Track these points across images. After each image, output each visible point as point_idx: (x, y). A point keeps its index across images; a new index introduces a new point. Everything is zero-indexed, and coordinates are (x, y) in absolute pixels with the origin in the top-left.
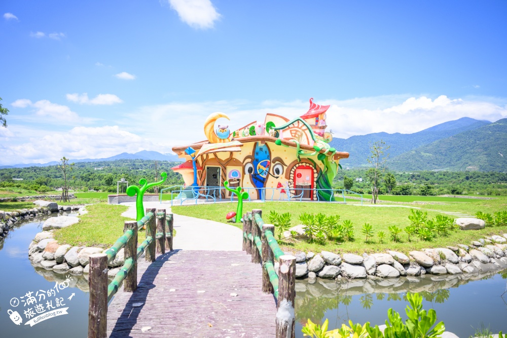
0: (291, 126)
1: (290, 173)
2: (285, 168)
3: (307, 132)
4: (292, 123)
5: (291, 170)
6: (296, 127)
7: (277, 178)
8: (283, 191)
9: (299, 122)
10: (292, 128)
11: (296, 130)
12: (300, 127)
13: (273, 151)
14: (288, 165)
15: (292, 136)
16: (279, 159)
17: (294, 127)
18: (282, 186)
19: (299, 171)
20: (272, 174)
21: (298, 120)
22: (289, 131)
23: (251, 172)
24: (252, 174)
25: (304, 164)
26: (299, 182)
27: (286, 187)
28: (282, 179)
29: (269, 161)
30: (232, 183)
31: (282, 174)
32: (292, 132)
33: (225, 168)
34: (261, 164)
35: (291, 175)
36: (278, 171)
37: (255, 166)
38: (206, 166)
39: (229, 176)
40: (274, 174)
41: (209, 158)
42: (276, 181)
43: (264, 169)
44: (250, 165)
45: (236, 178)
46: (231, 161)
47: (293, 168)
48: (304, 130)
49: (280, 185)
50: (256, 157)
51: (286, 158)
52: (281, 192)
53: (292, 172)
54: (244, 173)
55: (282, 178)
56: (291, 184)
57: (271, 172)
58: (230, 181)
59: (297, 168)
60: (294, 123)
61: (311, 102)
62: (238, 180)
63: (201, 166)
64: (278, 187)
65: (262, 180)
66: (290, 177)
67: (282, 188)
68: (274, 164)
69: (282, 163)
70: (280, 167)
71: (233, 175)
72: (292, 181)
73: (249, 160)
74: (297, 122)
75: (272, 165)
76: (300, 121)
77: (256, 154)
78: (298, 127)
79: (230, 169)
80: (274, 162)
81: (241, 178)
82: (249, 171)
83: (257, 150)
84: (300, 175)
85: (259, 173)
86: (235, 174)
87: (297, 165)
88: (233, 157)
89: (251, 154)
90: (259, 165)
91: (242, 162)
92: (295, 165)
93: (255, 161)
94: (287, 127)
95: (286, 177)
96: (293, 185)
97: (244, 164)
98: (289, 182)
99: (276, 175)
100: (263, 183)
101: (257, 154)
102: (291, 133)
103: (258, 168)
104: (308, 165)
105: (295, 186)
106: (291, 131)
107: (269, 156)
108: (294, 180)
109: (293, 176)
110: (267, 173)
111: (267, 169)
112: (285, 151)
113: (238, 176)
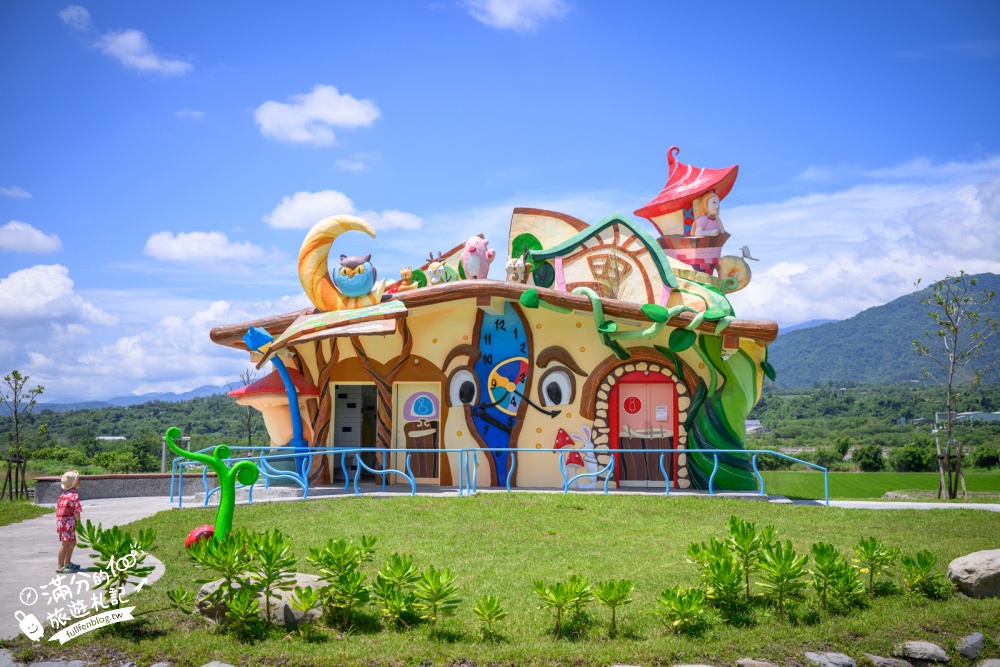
0: (593, 243)
1: (597, 399)
2: (581, 381)
3: (646, 258)
4: (595, 234)
5: (598, 388)
6: (608, 246)
7: (554, 414)
8: (576, 459)
9: (616, 230)
10: (594, 249)
11: (606, 256)
12: (620, 244)
13: (539, 326)
14: (589, 373)
15: (596, 276)
16: (560, 356)
17: (603, 246)
18: (571, 442)
19: (627, 392)
20: (538, 404)
21: (615, 223)
22: (583, 261)
23: (470, 400)
24: (472, 403)
25: (642, 367)
26: (633, 427)
27: (583, 446)
28: (571, 418)
29: (526, 360)
30: (414, 434)
31: (572, 401)
32: (597, 263)
33: (390, 390)
34: (500, 372)
35: (600, 405)
36: (555, 394)
37: (482, 379)
38: (332, 385)
39: (407, 414)
40: (544, 404)
41: (340, 359)
42: (551, 427)
43: (510, 387)
44: (466, 377)
45: (428, 418)
46: (408, 365)
47: (604, 380)
48: (634, 255)
49: (563, 439)
50: (485, 349)
51: (582, 349)
52: (569, 462)
53: (602, 395)
54: (447, 402)
55: (569, 415)
56: (599, 435)
57: (534, 397)
58: (409, 428)
59: (619, 381)
60: (600, 234)
61: (671, 162)
62: (434, 425)
63: (316, 383)
64: (558, 446)
65: (505, 422)
66: (595, 410)
67: (569, 449)
68: (544, 370)
69: (570, 366)
70: (561, 379)
71: (416, 411)
72: (603, 424)
73: (462, 360)
74: (611, 228)
75: (538, 372)
76: (620, 225)
77: (483, 341)
78: (614, 245)
79: (405, 392)
80: (543, 363)
81: (439, 420)
82: (462, 395)
83: (488, 325)
84: (634, 405)
85: (493, 401)
86: (423, 405)
87: (619, 372)
88: (413, 352)
89: (469, 341)
90: (493, 374)
91: (440, 365)
92: (611, 372)
93: (481, 363)
94: (580, 249)
95: (583, 413)
96: (604, 439)
97: (447, 373)
98: (595, 428)
99: (550, 406)
100: (508, 431)
101: (488, 338)
102: (593, 267)
103: (490, 386)
104: (655, 368)
105: (616, 440)
106: (590, 260)
107: (527, 346)
108: (613, 420)
109: (605, 406)
110: (518, 400)
111: (521, 387)
112: (579, 325)
113: (434, 413)
